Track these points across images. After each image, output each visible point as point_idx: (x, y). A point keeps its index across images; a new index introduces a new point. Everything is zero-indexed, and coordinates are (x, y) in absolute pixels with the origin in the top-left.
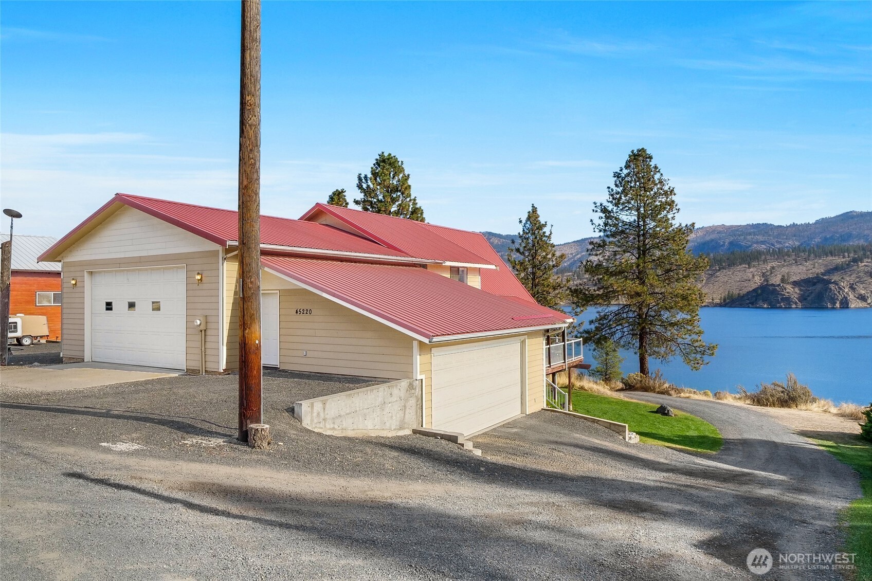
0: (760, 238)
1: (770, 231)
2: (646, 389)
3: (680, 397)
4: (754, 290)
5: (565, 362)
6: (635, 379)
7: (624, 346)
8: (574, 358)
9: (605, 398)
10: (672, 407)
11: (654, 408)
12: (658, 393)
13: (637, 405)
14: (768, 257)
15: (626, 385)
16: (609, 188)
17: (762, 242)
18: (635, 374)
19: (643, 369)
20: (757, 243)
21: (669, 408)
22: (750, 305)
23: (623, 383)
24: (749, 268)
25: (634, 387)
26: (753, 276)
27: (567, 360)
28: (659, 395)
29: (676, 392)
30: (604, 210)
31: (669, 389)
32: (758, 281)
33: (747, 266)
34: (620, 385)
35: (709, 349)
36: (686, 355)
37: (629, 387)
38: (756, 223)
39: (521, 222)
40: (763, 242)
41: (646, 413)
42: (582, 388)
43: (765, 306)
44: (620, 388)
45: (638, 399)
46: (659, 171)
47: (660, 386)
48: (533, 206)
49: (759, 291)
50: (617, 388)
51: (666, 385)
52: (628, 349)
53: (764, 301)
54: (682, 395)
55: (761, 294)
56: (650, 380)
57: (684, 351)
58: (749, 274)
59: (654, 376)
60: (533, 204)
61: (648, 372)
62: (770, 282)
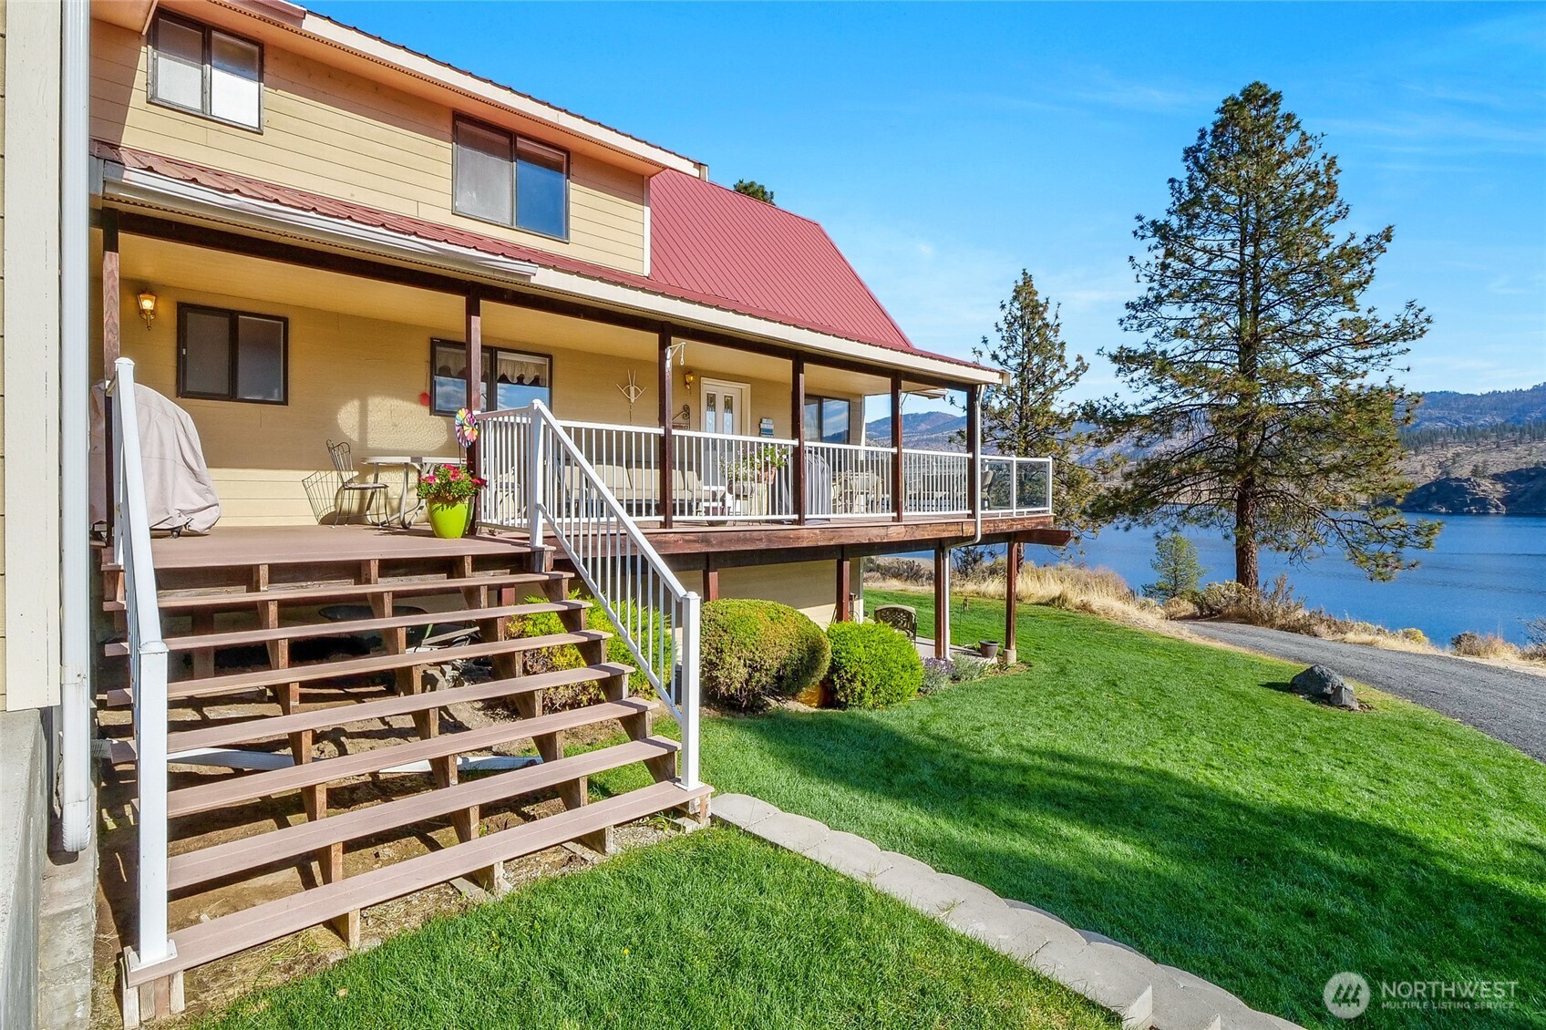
0: (1436, 413)
1: (1452, 403)
2: (1248, 618)
3: (1343, 641)
4: (1423, 486)
5: (973, 515)
6: (1223, 596)
7: (1198, 520)
8: (1015, 510)
9: (1134, 634)
10: (1344, 673)
11: (1279, 670)
12: (1282, 628)
13: (1225, 659)
14: (1450, 439)
15: (1201, 608)
16: (1172, 181)
17: (1438, 418)
18: (1222, 585)
19: (1243, 575)
20: (1430, 419)
21: (1339, 679)
22: (1418, 509)
23: (1195, 603)
24: (1416, 455)
25: (1219, 612)
26: (1423, 466)
27: (979, 512)
28: (1284, 635)
29: (1330, 627)
30: (1161, 230)
31: (1312, 622)
32: (1431, 474)
33: (1413, 452)
34: (1188, 607)
35: (1417, 533)
36: (1354, 548)
37: (1208, 612)
38: (1430, 391)
39: (1003, 307)
40: (1440, 419)
41: (1255, 692)
42: (1085, 607)
43: (1444, 510)
44: (1188, 613)
45: (1229, 642)
46: (1297, 127)
47: (1285, 613)
48: (1025, 273)
49: (1434, 489)
50: (1183, 614)
51: (1300, 613)
52: (1208, 526)
53: (1441, 502)
54: (1351, 636)
55: (1436, 493)
56: (1261, 598)
57: (1349, 537)
58: (1416, 464)
59: (1270, 590)
60: (1024, 270)
61: (1257, 583)
62: (1453, 476)
